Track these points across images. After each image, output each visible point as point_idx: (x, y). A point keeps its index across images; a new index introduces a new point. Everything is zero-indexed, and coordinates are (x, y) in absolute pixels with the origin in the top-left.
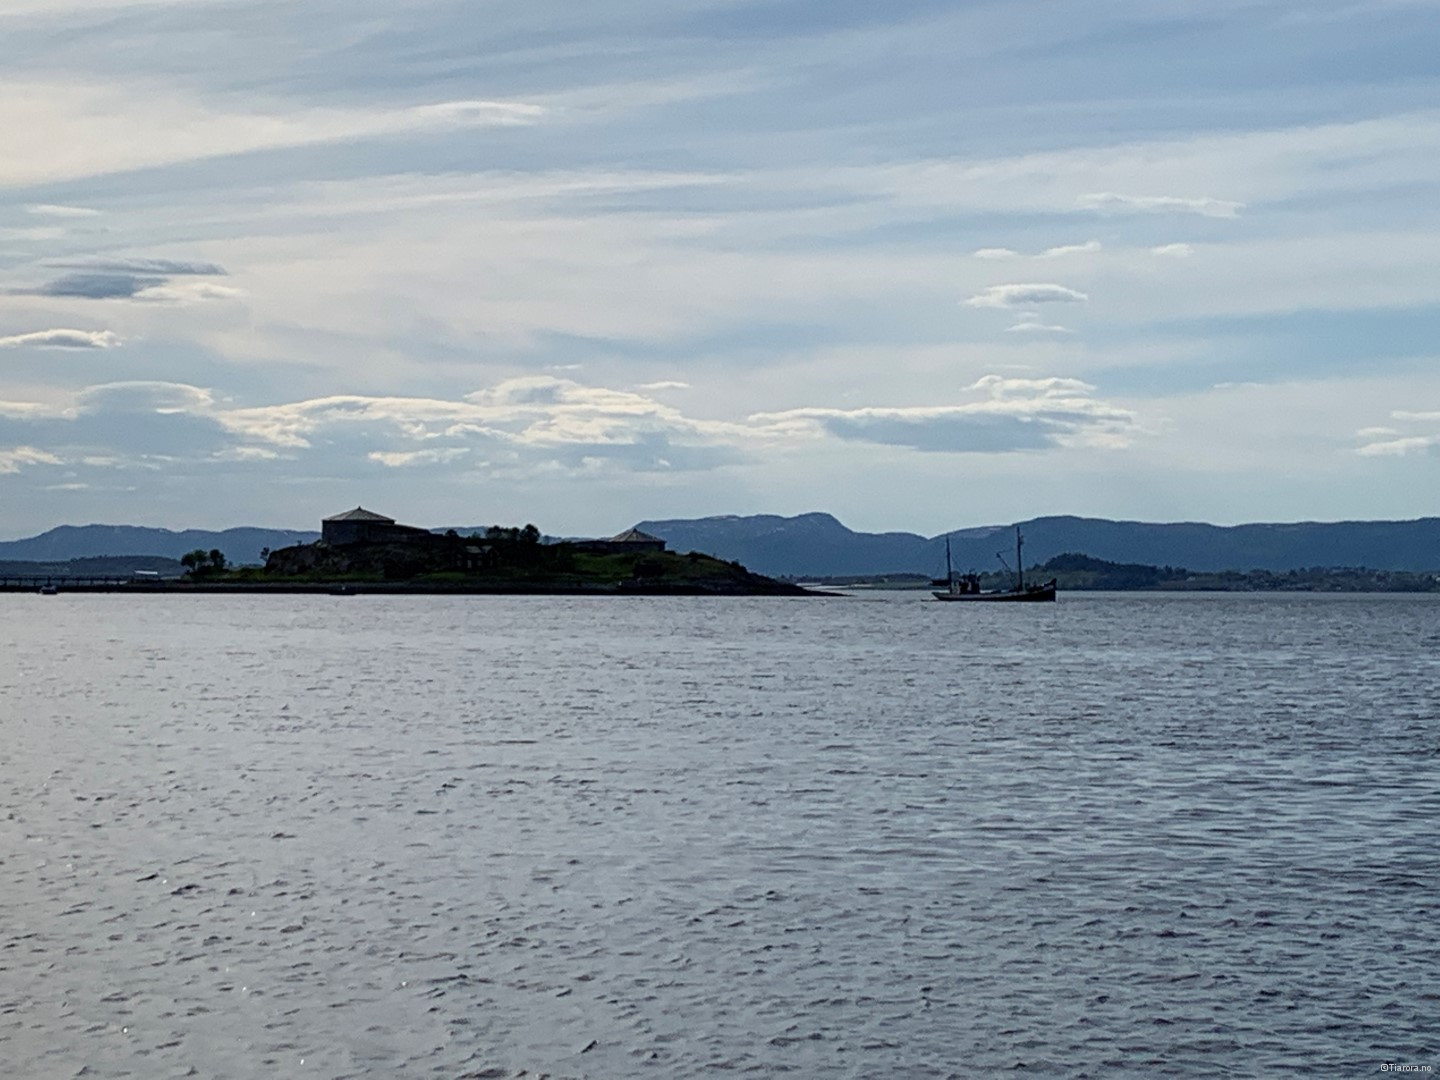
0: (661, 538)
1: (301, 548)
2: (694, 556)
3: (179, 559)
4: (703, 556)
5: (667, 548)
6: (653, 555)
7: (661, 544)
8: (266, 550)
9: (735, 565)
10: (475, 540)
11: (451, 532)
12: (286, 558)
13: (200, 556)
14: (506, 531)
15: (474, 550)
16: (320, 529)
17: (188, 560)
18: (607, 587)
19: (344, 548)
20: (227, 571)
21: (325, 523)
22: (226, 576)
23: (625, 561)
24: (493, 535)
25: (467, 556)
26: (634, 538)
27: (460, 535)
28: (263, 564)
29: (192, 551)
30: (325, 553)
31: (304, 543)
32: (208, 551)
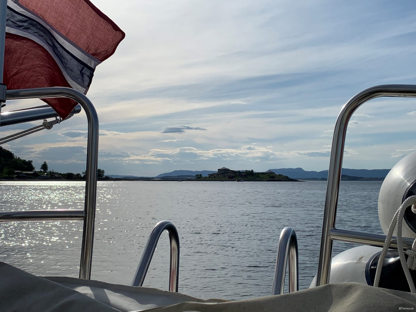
0: (274, 172)
1: (214, 174)
2: (280, 175)
3: (195, 176)
4: (281, 175)
5: (275, 173)
6: (272, 175)
7: (274, 173)
8: (209, 174)
9: (287, 176)
10: (243, 172)
11: (239, 171)
12: (212, 175)
13: (198, 175)
14: (248, 171)
15: (243, 174)
16: (217, 171)
17: (196, 176)
18: (265, 180)
19: (222, 174)
20: (202, 177)
21: (218, 169)
22: (202, 178)
23: (268, 176)
24: (246, 172)
25: (241, 175)
26: (269, 172)
27: (241, 171)
28: (208, 176)
29: (197, 174)
30: (218, 174)
31: (215, 173)
32: (199, 174)
